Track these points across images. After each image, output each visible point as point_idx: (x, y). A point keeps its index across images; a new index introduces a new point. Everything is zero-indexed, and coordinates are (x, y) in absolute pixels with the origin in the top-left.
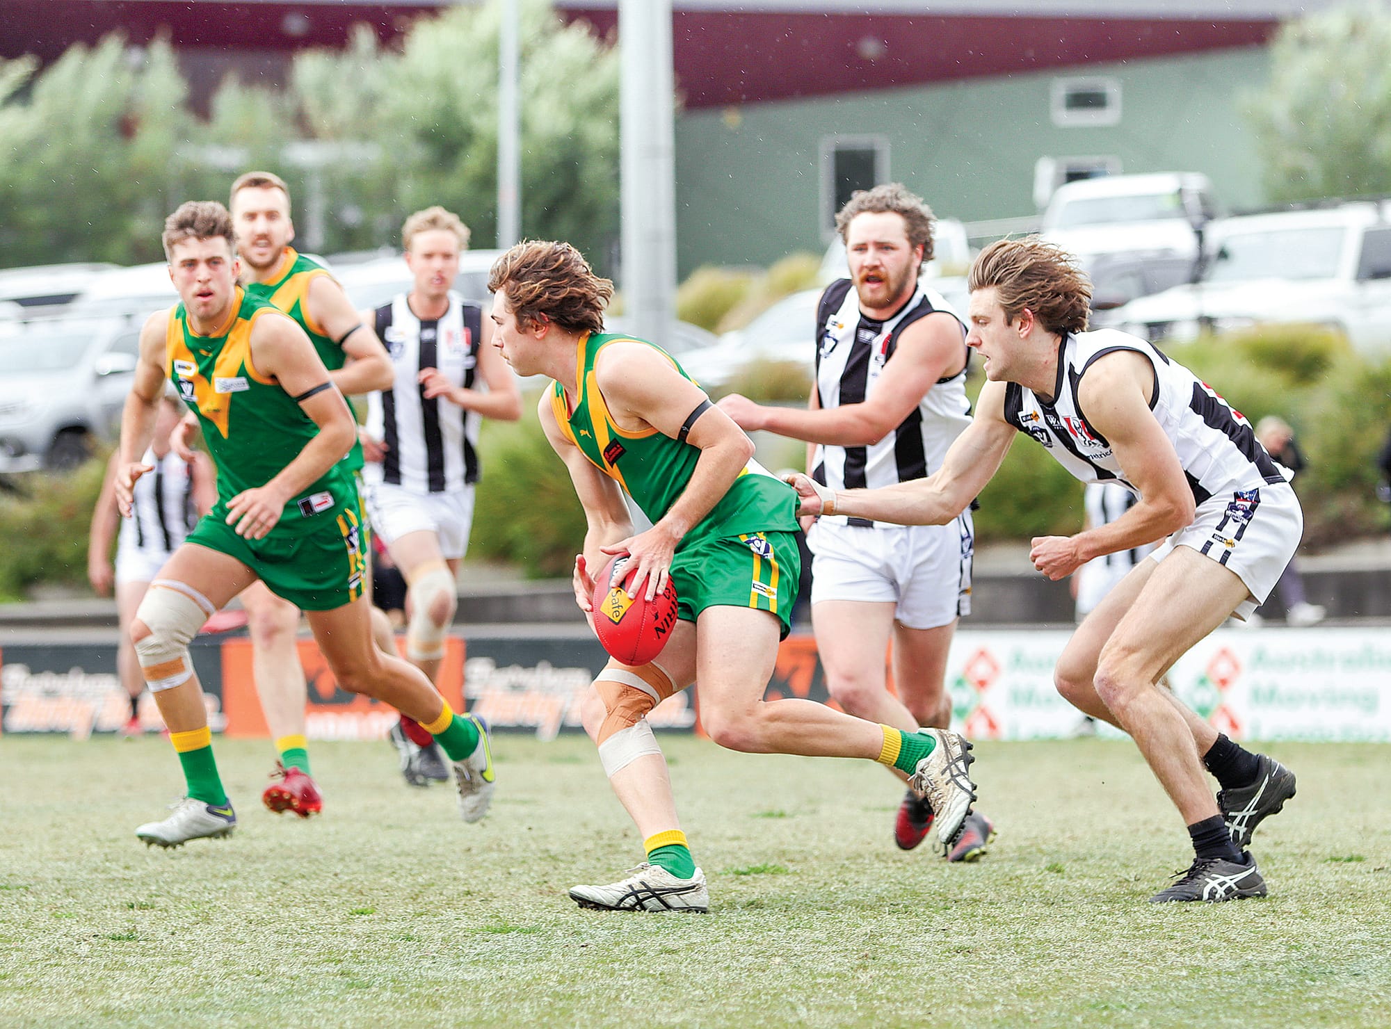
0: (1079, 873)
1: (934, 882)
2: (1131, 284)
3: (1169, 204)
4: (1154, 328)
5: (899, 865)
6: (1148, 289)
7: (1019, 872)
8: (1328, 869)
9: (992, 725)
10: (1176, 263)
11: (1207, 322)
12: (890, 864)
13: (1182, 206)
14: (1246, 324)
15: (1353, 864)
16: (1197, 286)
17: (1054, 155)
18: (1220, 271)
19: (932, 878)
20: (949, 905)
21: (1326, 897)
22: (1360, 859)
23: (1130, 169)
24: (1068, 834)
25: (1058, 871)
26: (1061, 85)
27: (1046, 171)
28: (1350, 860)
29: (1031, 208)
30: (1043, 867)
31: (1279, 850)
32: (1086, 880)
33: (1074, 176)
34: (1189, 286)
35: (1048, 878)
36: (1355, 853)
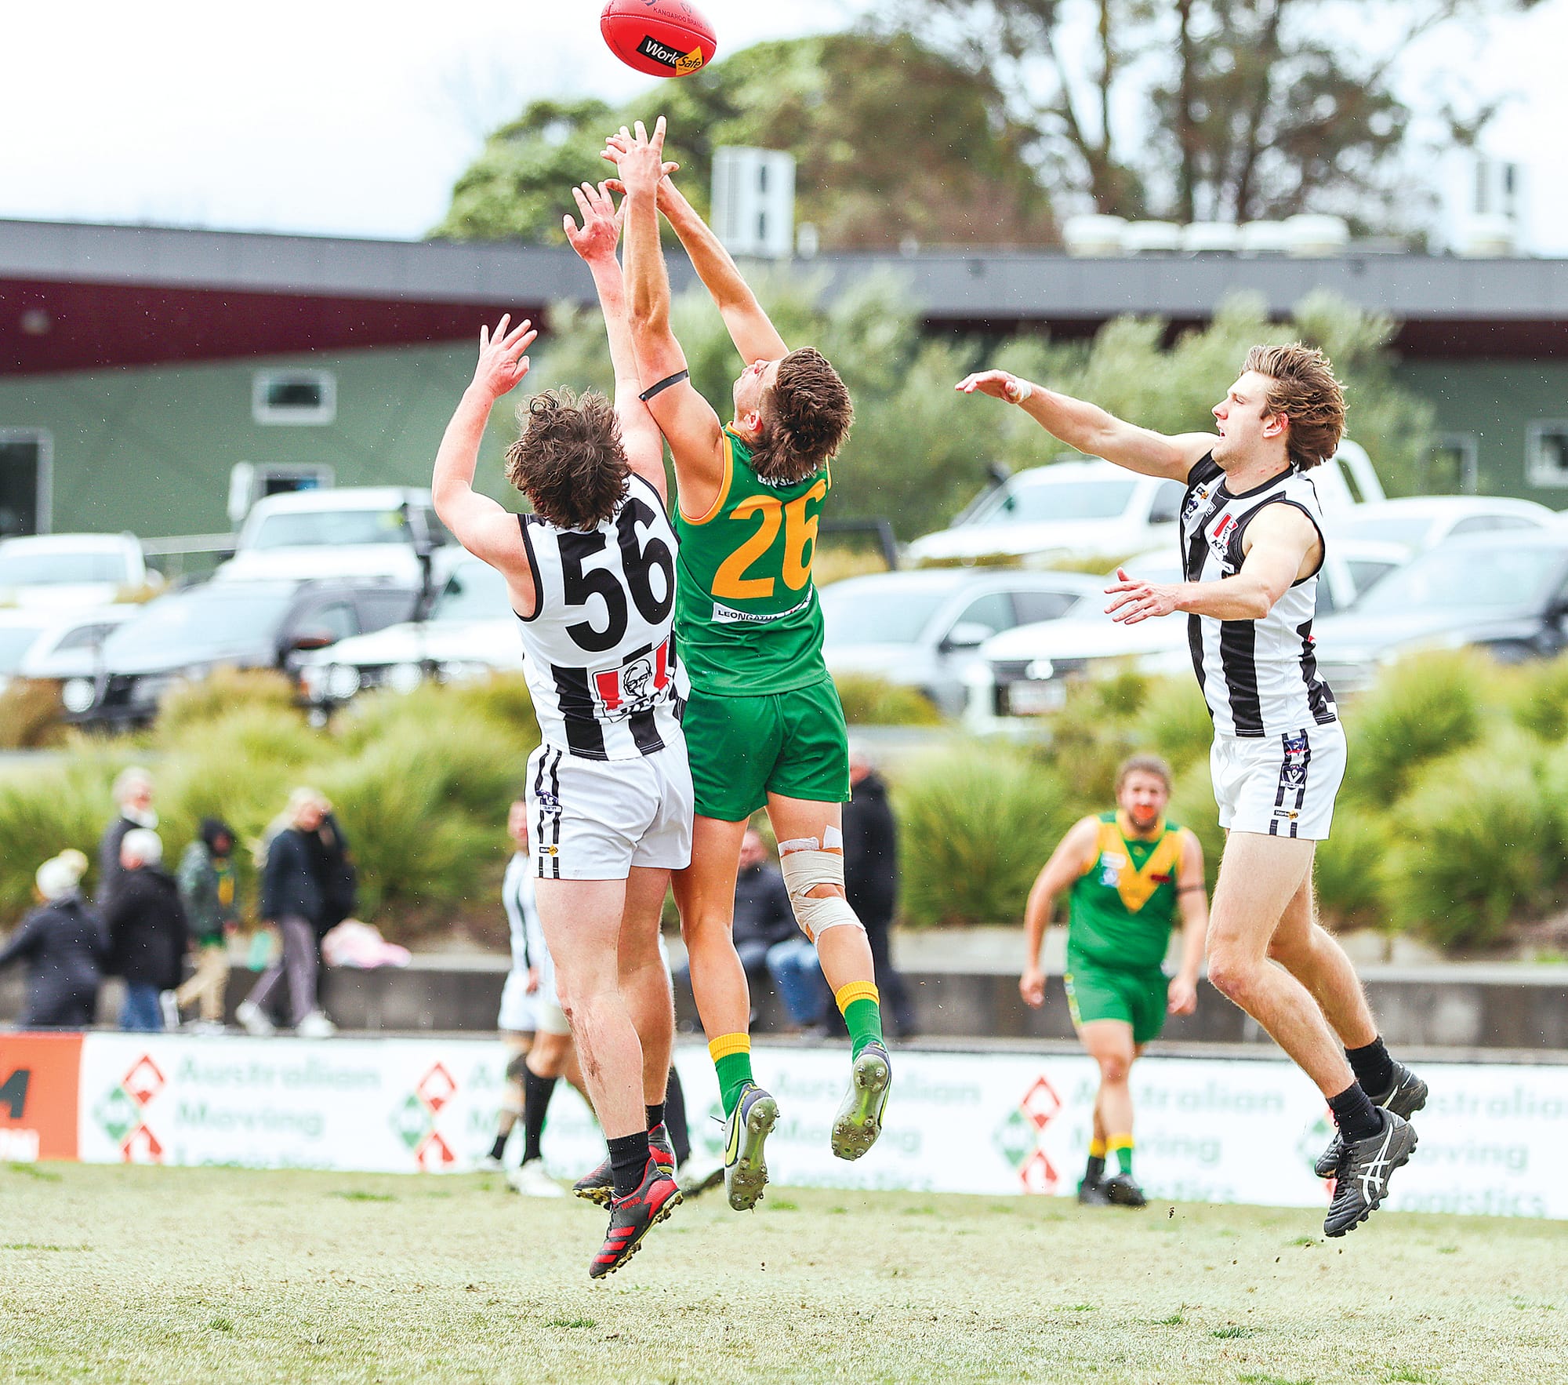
0: (250, 1332)
1: (73, 1338)
2: (341, 617)
3: (390, 523)
4: (367, 675)
5: (33, 1316)
6: (361, 627)
7: (177, 1329)
8: (551, 1335)
9: (155, 1148)
10: (398, 594)
11: (431, 667)
12: (21, 1314)
13: (406, 525)
14: (480, 671)
15: (582, 1330)
16: (419, 625)
17: (254, 460)
18: (449, 607)
19: (70, 1333)
20: (90, 1366)
21: (547, 1370)
22: (591, 1325)
23: (343, 481)
24: (240, 1283)
25: (225, 1329)
26: (266, 378)
27: (243, 478)
28: (578, 1325)
29: (223, 524)
30: (207, 1323)
31: (495, 1309)
32: (258, 1340)
33: (276, 486)
34: (412, 625)
35: (213, 1337)
36: (586, 1316)
